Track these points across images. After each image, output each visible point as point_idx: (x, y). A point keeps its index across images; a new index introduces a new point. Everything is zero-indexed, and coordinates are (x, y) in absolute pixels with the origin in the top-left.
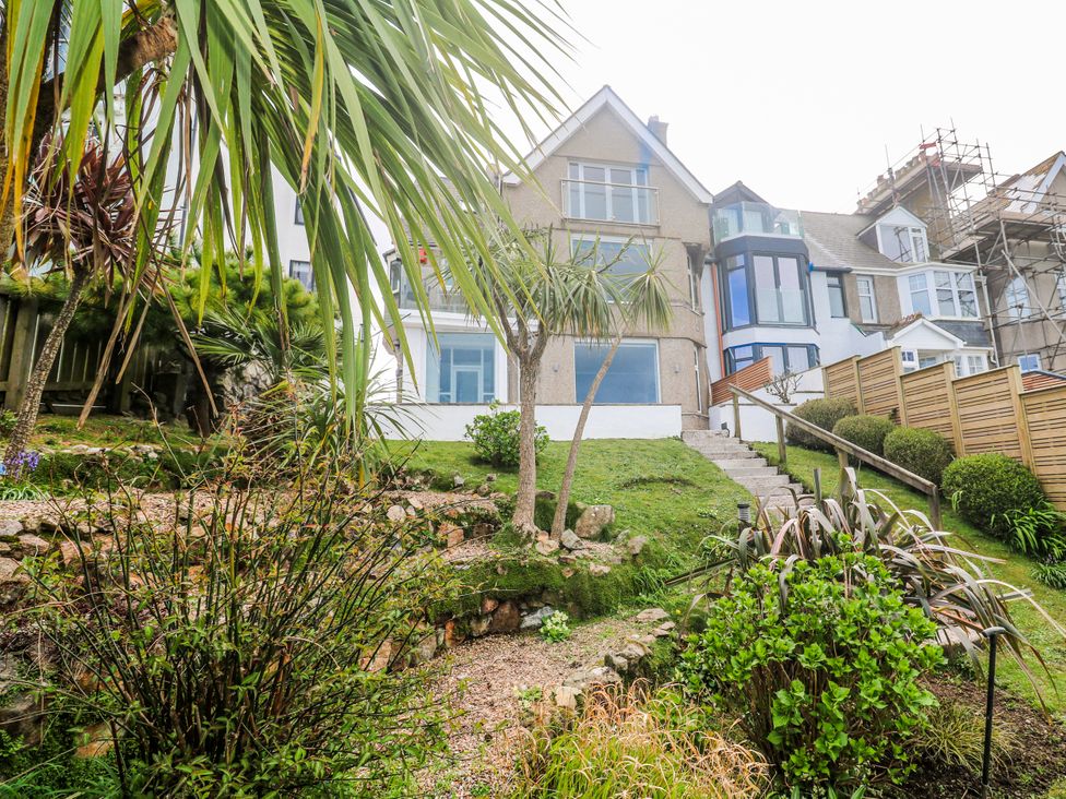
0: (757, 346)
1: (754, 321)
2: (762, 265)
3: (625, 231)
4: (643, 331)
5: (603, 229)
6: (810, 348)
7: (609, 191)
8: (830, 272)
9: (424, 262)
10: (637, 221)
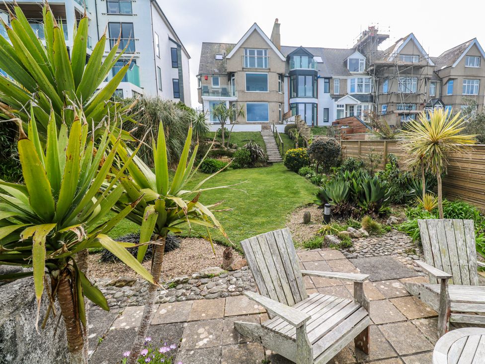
0: (297, 104)
1: (297, 96)
2: (301, 78)
3: (260, 70)
4: (265, 100)
5: (254, 70)
6: (313, 104)
7: (256, 57)
8: (325, 78)
9: (206, 80)
10: (264, 67)
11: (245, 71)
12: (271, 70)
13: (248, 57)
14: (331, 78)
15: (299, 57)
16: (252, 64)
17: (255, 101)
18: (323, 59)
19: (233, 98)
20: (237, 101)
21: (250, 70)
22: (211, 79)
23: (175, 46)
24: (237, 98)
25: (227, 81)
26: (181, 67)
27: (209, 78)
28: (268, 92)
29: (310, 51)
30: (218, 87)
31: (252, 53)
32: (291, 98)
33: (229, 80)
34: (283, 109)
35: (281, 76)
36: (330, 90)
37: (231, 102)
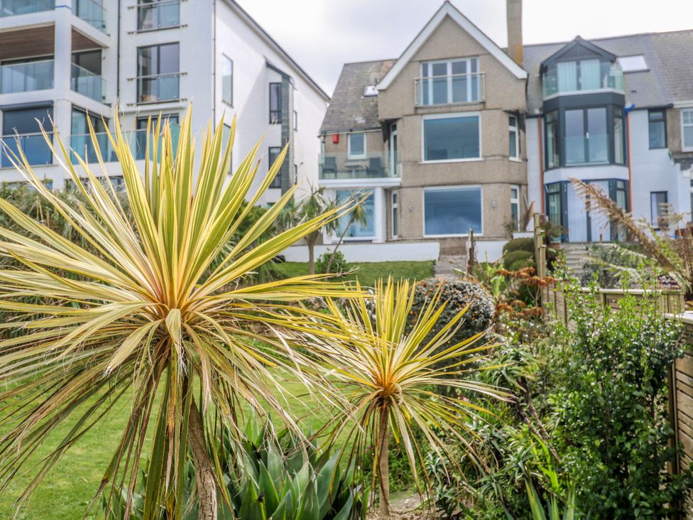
0: (563, 184)
1: (562, 165)
3: (460, 108)
4: (471, 179)
5: (444, 109)
6: (612, 183)
7: (450, 80)
8: (651, 110)
9: (336, 142)
10: (469, 99)
11: (422, 115)
12: (488, 106)
13: (430, 81)
14: (670, 107)
15: (575, 63)
16: (440, 96)
17: (445, 185)
18: (647, 60)
19: (393, 181)
20: (400, 188)
21: (433, 110)
22: (347, 142)
23: (278, 79)
24: (399, 180)
25: (382, 141)
26: (288, 121)
27: (342, 139)
28: (480, 159)
29: (607, 47)
30: (362, 157)
31: (440, 70)
32: (547, 168)
33: (386, 137)
34: (524, 200)
35: (517, 118)
36: (670, 140)
37: (387, 191)
